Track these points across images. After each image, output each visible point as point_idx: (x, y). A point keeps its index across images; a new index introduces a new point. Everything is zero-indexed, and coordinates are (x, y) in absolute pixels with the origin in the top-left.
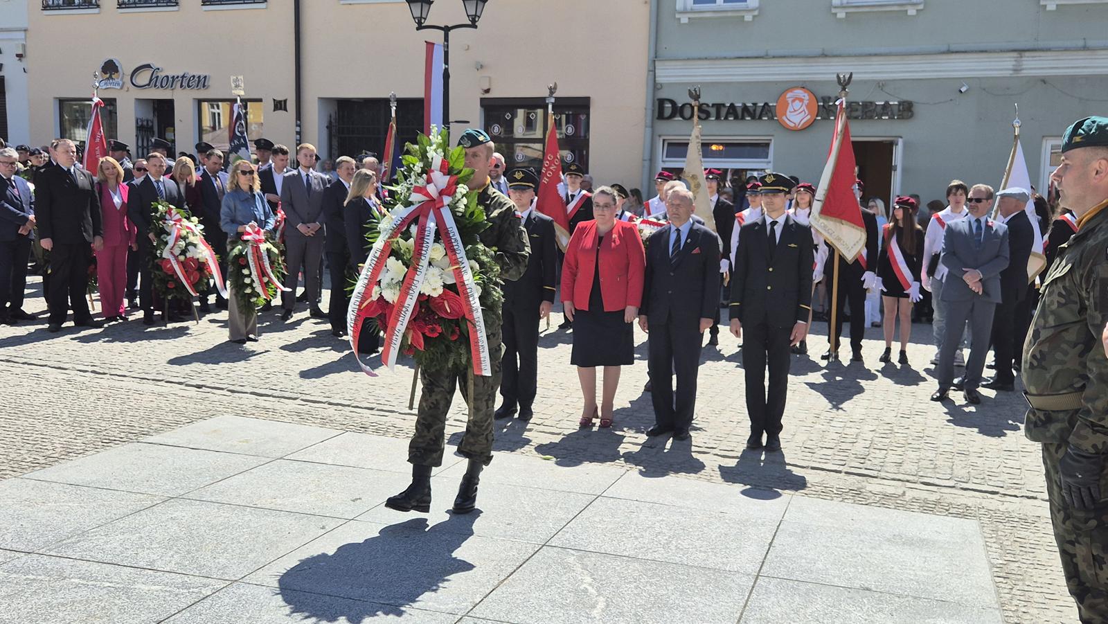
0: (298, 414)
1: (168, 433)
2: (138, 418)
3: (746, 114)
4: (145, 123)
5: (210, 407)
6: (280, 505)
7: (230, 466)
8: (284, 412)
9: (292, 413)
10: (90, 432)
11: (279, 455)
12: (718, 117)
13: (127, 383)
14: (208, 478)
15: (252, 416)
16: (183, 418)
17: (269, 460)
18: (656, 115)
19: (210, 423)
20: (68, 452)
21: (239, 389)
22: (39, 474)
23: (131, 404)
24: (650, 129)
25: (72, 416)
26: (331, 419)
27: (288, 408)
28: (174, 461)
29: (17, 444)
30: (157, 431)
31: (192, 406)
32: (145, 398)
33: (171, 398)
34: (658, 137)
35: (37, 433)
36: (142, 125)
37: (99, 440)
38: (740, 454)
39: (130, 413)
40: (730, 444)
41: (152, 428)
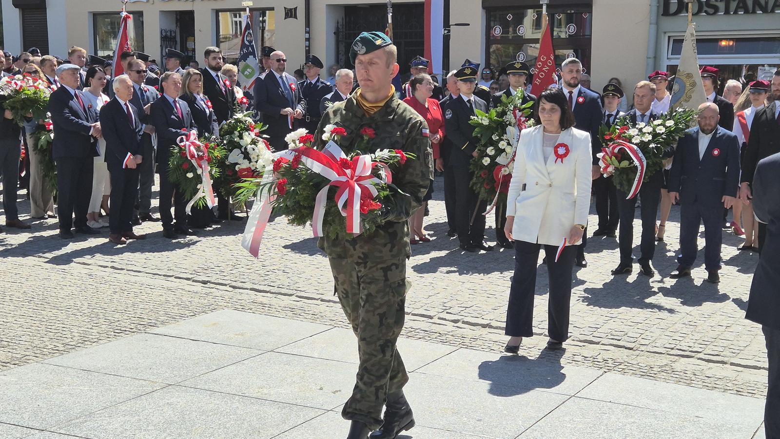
0: (292, 309)
1: (172, 326)
2: (147, 311)
3: (757, 8)
4: (169, 34)
5: (212, 301)
6: (265, 394)
7: (225, 357)
8: (279, 308)
9: (286, 309)
10: (104, 323)
11: (270, 348)
12: (727, 12)
13: (143, 278)
14: (204, 368)
15: (249, 311)
16: (187, 312)
17: (260, 352)
18: (661, 12)
19: (210, 316)
20: (84, 341)
21: (240, 285)
22: (57, 360)
23: (143, 297)
24: (656, 26)
25: (91, 307)
26: (322, 315)
27: (282, 304)
28: (175, 351)
29: (41, 332)
30: (163, 323)
31: (196, 300)
32: (157, 292)
33: (177, 293)
34: (662, 35)
35: (59, 322)
36: (166, 35)
37: (112, 330)
38: (725, 359)
39: (141, 306)
40: (716, 348)
41: (159, 320)
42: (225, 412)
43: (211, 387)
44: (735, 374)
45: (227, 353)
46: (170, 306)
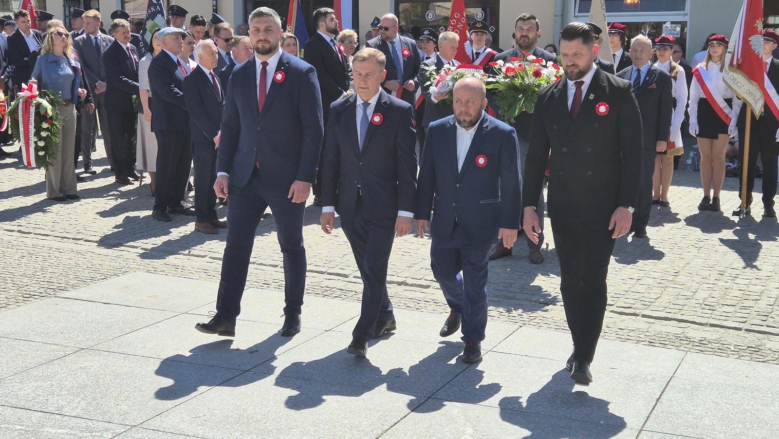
0: (206, 271)
1: (82, 289)
2: (57, 275)
5: (124, 264)
7: (138, 320)
8: (192, 270)
9: (200, 270)
11: (185, 310)
13: (51, 242)
14: (117, 331)
15: (162, 273)
16: (98, 275)
17: (175, 314)
19: (122, 278)
23: (52, 261)
27: (196, 265)
28: (87, 315)
30: (73, 287)
31: (107, 263)
32: (65, 256)
33: (88, 256)
37: (20, 294)
38: (637, 312)
39: (50, 270)
40: (628, 301)
41: (69, 283)
42: (140, 375)
43: (125, 350)
44: (647, 326)
45: (140, 316)
46: (80, 269)
